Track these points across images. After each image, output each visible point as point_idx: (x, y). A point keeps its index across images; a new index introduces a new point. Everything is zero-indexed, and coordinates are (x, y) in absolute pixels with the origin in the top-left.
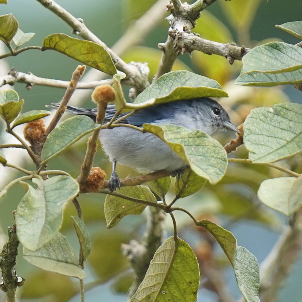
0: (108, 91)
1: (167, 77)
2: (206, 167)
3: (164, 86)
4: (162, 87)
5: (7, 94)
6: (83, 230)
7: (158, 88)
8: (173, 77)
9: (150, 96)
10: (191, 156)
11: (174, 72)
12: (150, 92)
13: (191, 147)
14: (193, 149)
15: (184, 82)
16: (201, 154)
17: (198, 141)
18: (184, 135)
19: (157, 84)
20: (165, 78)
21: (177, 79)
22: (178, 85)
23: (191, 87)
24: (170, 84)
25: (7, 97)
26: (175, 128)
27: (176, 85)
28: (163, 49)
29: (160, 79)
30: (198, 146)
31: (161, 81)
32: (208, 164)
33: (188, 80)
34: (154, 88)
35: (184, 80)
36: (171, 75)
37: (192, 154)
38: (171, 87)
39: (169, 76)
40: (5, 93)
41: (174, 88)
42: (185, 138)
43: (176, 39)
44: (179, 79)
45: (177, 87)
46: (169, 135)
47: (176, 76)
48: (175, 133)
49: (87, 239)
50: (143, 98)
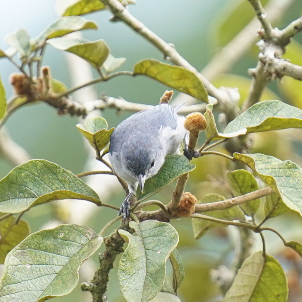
0: (199, 119)
1: (259, 106)
2: (297, 199)
3: (255, 115)
4: (254, 116)
5: (95, 122)
6: (177, 256)
7: (249, 117)
8: (265, 106)
9: (241, 125)
10: (281, 187)
11: (267, 102)
12: (241, 120)
13: (281, 178)
14: (283, 180)
15: (276, 112)
16: (292, 185)
17: (289, 172)
18: (275, 165)
19: (249, 113)
20: (257, 107)
21: (269, 108)
22: (270, 115)
23: (282, 118)
24: (262, 113)
25: (95, 124)
26: (266, 158)
27: (267, 115)
28: (254, 75)
29: (252, 107)
30: (288, 178)
31: (252, 110)
32: (299, 196)
33: (280, 110)
34: (245, 117)
35: (276, 110)
36: (263, 104)
37: (283, 186)
38: (263, 116)
39: (261, 105)
40: (93, 121)
41: (265, 118)
42: (275, 168)
43: (267, 65)
44: (271, 108)
45: (268, 117)
46: (259, 165)
47: (268, 106)
48: (266, 163)
49: (180, 265)
50: (234, 126)
